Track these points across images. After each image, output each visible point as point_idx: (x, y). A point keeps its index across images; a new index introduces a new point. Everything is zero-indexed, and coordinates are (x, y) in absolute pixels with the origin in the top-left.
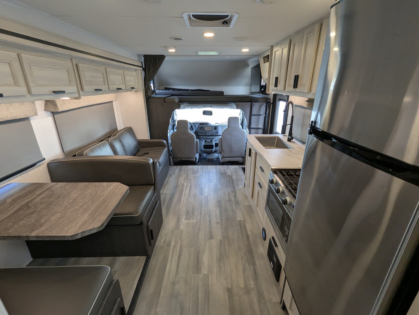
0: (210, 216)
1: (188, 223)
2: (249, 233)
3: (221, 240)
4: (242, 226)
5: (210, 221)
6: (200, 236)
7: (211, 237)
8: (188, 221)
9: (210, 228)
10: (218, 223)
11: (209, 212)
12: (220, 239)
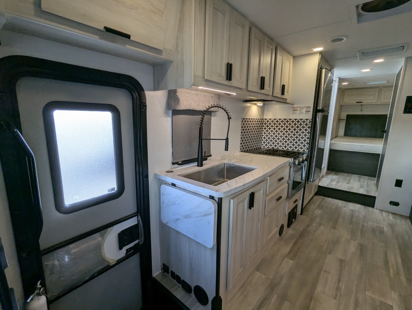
0: (338, 288)
1: (383, 296)
2: (291, 245)
3: (329, 253)
4: (293, 254)
5: (339, 281)
6: (358, 268)
7: (341, 261)
8: (383, 300)
9: (341, 270)
10: (325, 271)
11: (338, 296)
12: (329, 255)
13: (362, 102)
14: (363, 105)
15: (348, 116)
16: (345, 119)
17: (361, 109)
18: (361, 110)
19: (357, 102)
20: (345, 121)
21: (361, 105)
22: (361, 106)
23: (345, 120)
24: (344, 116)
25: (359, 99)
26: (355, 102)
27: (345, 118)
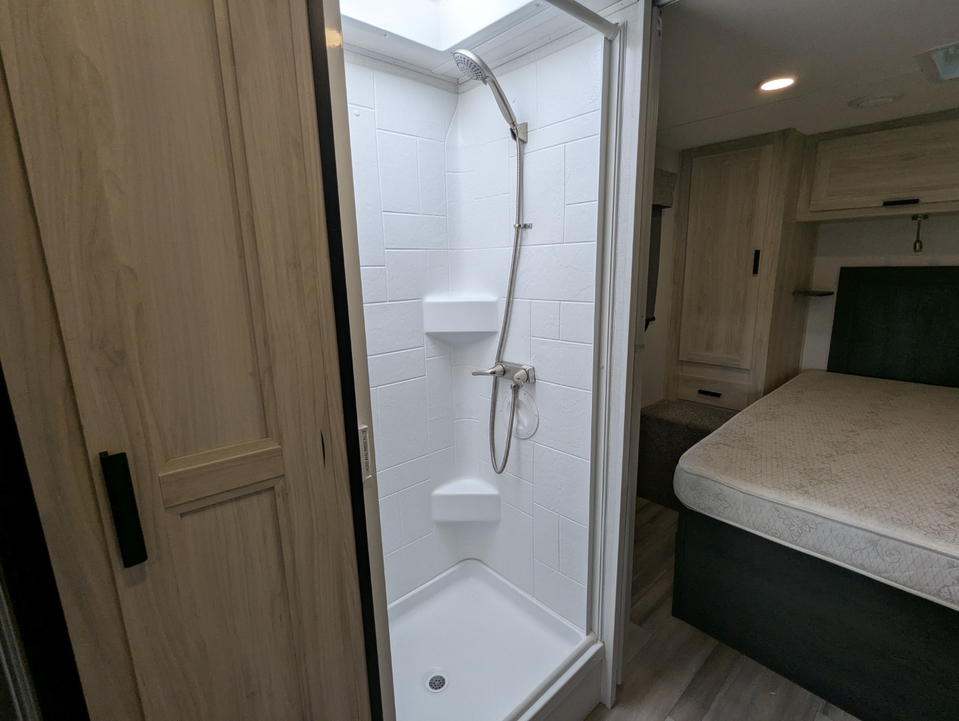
13: (916, 201)
14: (926, 216)
15: (848, 276)
16: (835, 289)
17: (918, 241)
18: (918, 245)
19: (886, 204)
20: (833, 299)
21: (915, 217)
22: (916, 222)
23: (832, 293)
24: (826, 275)
25: (900, 187)
26: (877, 200)
27: (832, 284)
